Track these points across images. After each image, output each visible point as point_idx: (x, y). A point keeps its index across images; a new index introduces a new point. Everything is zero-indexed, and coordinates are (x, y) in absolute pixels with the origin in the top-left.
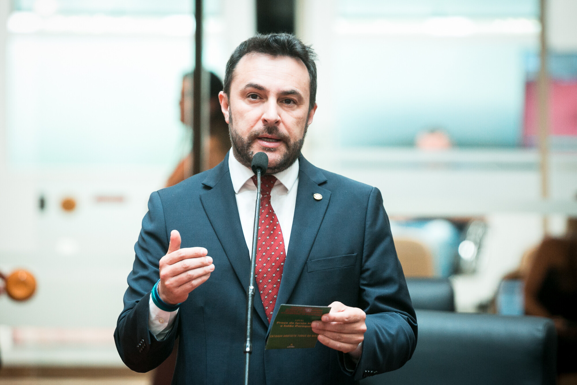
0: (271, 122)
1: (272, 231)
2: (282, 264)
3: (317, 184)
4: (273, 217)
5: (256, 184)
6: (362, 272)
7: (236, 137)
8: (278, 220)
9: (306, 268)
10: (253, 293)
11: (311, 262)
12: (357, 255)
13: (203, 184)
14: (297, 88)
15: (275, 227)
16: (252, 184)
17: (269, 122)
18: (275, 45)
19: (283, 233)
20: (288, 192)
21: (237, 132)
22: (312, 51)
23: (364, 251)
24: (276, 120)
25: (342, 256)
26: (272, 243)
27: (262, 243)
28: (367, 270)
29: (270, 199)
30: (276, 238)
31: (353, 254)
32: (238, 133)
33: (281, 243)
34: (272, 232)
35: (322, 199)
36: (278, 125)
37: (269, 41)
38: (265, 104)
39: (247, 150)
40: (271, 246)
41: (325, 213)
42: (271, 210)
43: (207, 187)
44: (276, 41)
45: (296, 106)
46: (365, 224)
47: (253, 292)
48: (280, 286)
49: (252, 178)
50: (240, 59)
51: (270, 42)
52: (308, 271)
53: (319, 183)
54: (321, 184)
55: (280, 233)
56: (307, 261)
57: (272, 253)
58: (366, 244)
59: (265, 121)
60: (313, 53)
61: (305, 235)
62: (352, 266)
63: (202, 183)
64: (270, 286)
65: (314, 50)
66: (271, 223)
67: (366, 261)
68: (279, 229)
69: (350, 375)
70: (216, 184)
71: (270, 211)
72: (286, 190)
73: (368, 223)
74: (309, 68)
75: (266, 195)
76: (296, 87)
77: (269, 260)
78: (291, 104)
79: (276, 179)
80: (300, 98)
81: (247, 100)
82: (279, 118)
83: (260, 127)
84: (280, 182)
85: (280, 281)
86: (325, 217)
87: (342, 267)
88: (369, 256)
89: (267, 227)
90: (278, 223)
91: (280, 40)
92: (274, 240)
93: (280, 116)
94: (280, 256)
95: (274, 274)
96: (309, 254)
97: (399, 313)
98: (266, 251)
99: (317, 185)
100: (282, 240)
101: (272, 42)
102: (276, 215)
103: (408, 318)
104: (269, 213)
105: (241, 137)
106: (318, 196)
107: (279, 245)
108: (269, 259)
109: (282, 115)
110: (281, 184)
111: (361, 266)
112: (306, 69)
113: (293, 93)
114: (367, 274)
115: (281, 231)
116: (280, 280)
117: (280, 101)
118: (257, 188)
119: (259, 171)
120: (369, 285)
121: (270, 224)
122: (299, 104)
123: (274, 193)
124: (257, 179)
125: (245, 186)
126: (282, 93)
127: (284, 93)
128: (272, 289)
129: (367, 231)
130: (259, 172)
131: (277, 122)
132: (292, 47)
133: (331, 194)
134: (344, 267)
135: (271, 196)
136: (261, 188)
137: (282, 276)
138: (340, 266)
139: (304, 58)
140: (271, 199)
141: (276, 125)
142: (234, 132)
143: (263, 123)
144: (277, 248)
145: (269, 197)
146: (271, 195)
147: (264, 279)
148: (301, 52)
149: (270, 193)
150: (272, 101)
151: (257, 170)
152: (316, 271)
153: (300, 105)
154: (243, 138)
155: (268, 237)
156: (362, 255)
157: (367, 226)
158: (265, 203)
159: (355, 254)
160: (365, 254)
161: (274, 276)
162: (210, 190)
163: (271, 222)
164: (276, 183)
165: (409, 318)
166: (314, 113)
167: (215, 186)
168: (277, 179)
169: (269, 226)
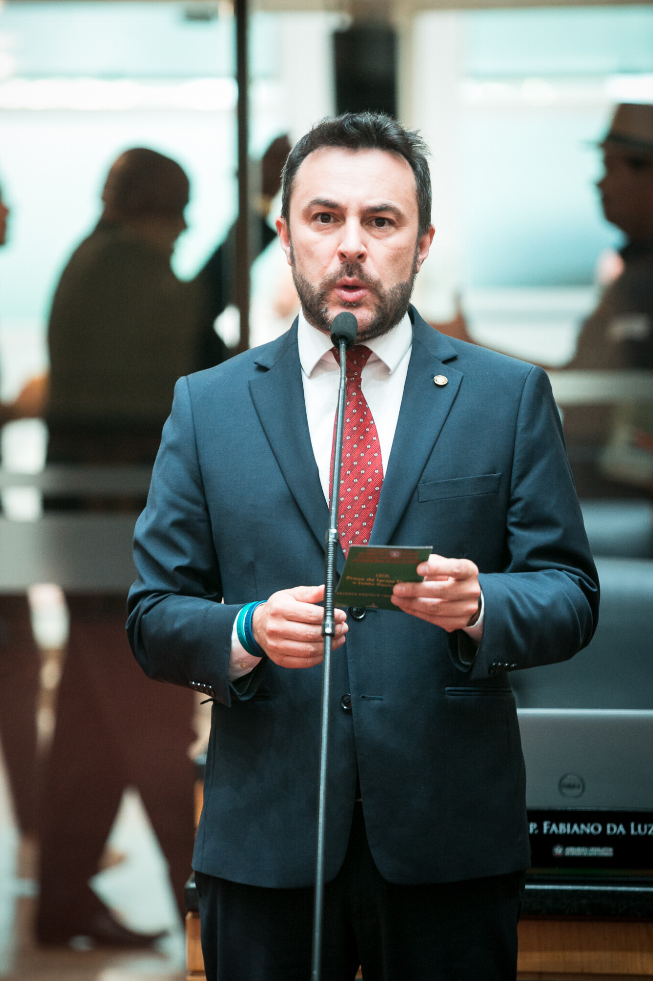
0: (351, 256)
1: (362, 435)
2: (377, 488)
3: (439, 360)
4: (365, 413)
5: (338, 360)
6: (510, 503)
7: (303, 286)
8: (372, 418)
9: (416, 494)
10: (335, 541)
11: (425, 485)
12: (501, 476)
13: (255, 363)
14: (391, 200)
15: (368, 430)
16: (333, 360)
17: (347, 256)
18: (353, 131)
19: (379, 438)
20: (390, 373)
21: (303, 277)
22: (419, 139)
23: (513, 469)
24: (358, 253)
25: (474, 477)
26: (362, 455)
27: (346, 456)
28: (519, 500)
29: (360, 384)
30: (369, 446)
31: (495, 474)
32: (305, 279)
33: (376, 455)
34: (362, 437)
35: (447, 384)
36: (364, 261)
37: (344, 125)
38: (343, 228)
39: (319, 305)
40: (359, 459)
41: (452, 406)
42: (361, 401)
43: (262, 369)
44: (355, 125)
45: (393, 229)
46: (516, 426)
47: (335, 538)
48: (374, 524)
49: (332, 350)
50: (303, 159)
51: (344, 127)
52: (420, 501)
53: (445, 359)
54: (446, 362)
55: (375, 438)
56: (418, 484)
57: (361, 472)
58: (516, 458)
59: (342, 255)
60: (420, 143)
61: (416, 442)
62: (492, 493)
63: (254, 361)
64: (357, 525)
65: (421, 138)
66: (361, 422)
67: (517, 486)
68: (374, 431)
69: (465, 671)
70: (276, 364)
71: (360, 403)
72: (387, 371)
73: (521, 424)
74: (414, 166)
75: (353, 377)
76: (389, 199)
77: (356, 482)
78: (386, 227)
79: (369, 352)
80: (399, 215)
81: (313, 224)
82: (363, 249)
83: (335, 266)
84: (376, 356)
85: (374, 516)
86: (451, 414)
87: (475, 494)
88: (522, 477)
89: (355, 429)
90: (373, 422)
91: (361, 123)
92: (365, 450)
93: (366, 246)
94: (373, 476)
95: (363, 505)
96: (422, 472)
97: (565, 571)
98: (352, 468)
99: (440, 362)
100: (379, 450)
101: (347, 126)
102: (369, 409)
103: (580, 580)
104: (357, 407)
105: (310, 286)
106: (441, 380)
107: (373, 459)
108: (356, 480)
109: (369, 245)
110: (379, 360)
111: (509, 493)
112: (410, 168)
113: (385, 208)
114: (519, 506)
115: (377, 436)
116: (372, 515)
117: (367, 222)
118: (340, 365)
119: (343, 342)
120: (519, 525)
121: (359, 425)
122: (398, 225)
123: (367, 374)
124: (339, 352)
125: (321, 364)
126: (367, 210)
127: (370, 209)
128: (361, 529)
129: (519, 437)
130: (343, 345)
131: (361, 256)
132: (382, 132)
133: (463, 378)
134: (478, 494)
135: (361, 379)
136: (347, 365)
137: (377, 508)
138: (472, 493)
139: (405, 150)
140: (362, 385)
141: (359, 261)
142: (298, 277)
143: (341, 259)
144: (370, 463)
145: (359, 381)
146: (361, 377)
147: (347, 512)
148: (397, 140)
149: (360, 375)
150: (353, 222)
151: (340, 341)
152: (433, 500)
153: (401, 226)
154: (313, 287)
155: (355, 446)
156: (511, 476)
157: (519, 429)
158: (351, 390)
159: (498, 474)
160: (515, 473)
161: (364, 509)
162: (265, 373)
163: (361, 420)
164: (370, 359)
165: (583, 579)
166: (431, 242)
167: (274, 366)
168: (371, 352)
169: (357, 428)
